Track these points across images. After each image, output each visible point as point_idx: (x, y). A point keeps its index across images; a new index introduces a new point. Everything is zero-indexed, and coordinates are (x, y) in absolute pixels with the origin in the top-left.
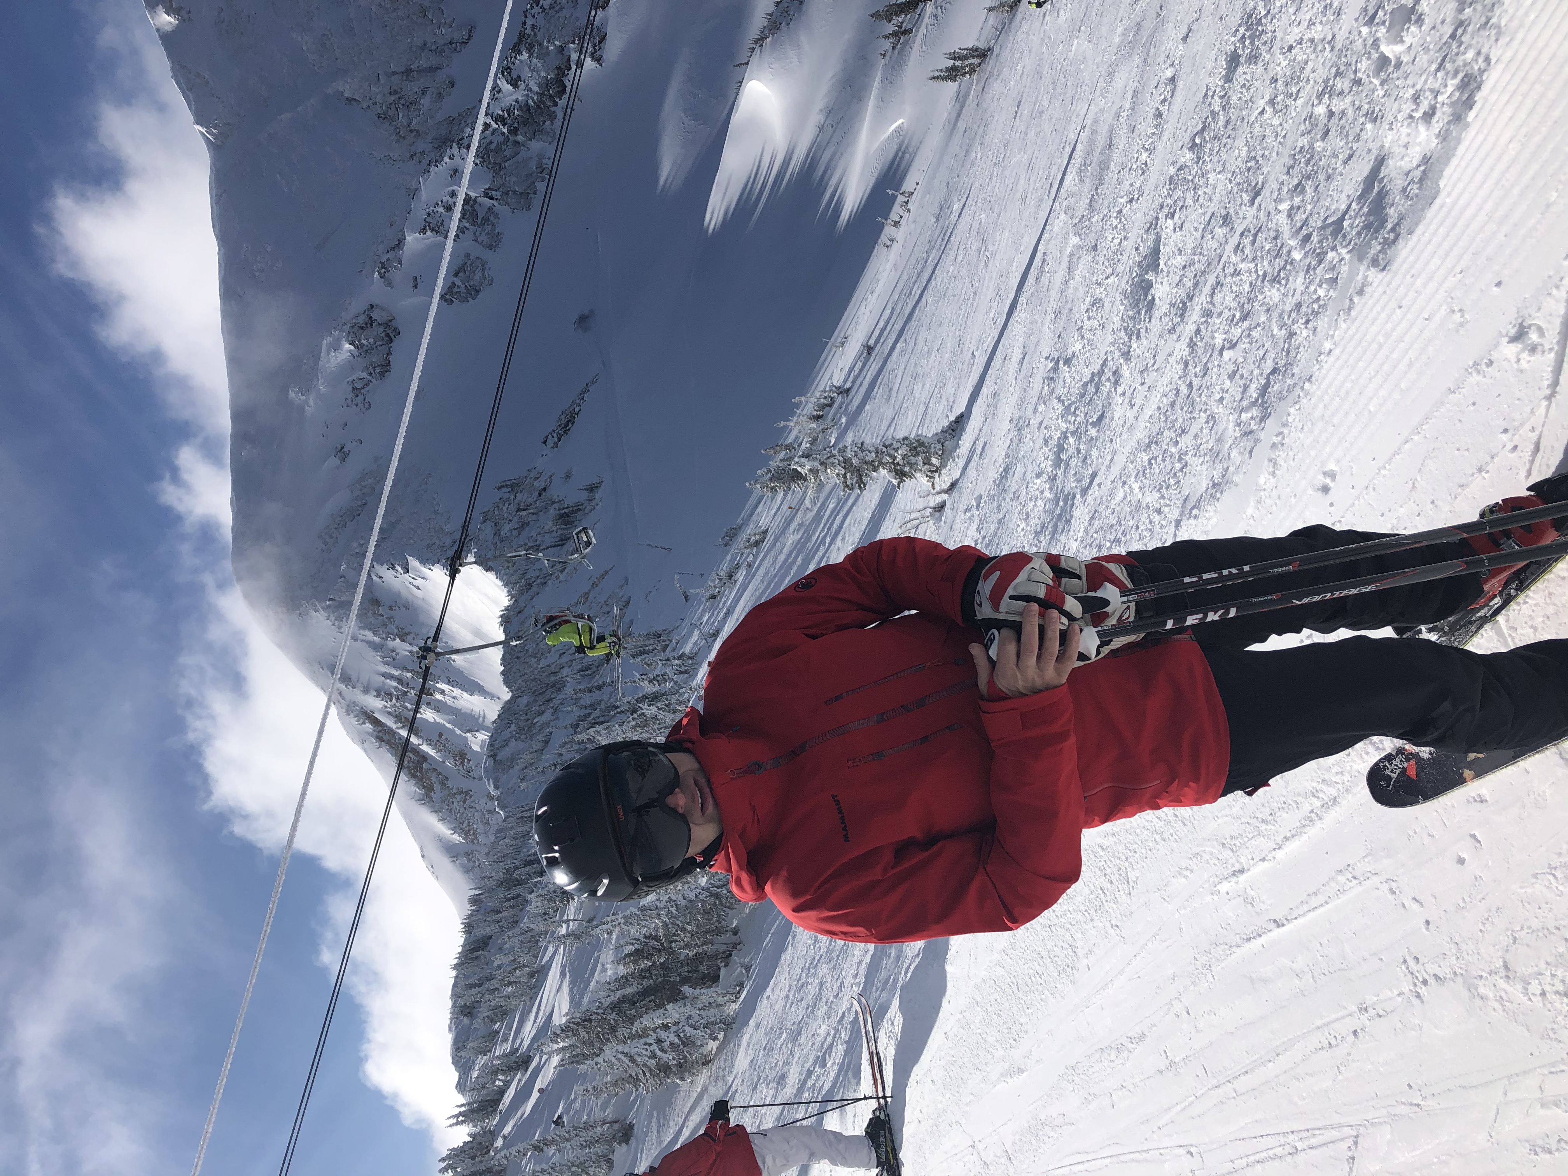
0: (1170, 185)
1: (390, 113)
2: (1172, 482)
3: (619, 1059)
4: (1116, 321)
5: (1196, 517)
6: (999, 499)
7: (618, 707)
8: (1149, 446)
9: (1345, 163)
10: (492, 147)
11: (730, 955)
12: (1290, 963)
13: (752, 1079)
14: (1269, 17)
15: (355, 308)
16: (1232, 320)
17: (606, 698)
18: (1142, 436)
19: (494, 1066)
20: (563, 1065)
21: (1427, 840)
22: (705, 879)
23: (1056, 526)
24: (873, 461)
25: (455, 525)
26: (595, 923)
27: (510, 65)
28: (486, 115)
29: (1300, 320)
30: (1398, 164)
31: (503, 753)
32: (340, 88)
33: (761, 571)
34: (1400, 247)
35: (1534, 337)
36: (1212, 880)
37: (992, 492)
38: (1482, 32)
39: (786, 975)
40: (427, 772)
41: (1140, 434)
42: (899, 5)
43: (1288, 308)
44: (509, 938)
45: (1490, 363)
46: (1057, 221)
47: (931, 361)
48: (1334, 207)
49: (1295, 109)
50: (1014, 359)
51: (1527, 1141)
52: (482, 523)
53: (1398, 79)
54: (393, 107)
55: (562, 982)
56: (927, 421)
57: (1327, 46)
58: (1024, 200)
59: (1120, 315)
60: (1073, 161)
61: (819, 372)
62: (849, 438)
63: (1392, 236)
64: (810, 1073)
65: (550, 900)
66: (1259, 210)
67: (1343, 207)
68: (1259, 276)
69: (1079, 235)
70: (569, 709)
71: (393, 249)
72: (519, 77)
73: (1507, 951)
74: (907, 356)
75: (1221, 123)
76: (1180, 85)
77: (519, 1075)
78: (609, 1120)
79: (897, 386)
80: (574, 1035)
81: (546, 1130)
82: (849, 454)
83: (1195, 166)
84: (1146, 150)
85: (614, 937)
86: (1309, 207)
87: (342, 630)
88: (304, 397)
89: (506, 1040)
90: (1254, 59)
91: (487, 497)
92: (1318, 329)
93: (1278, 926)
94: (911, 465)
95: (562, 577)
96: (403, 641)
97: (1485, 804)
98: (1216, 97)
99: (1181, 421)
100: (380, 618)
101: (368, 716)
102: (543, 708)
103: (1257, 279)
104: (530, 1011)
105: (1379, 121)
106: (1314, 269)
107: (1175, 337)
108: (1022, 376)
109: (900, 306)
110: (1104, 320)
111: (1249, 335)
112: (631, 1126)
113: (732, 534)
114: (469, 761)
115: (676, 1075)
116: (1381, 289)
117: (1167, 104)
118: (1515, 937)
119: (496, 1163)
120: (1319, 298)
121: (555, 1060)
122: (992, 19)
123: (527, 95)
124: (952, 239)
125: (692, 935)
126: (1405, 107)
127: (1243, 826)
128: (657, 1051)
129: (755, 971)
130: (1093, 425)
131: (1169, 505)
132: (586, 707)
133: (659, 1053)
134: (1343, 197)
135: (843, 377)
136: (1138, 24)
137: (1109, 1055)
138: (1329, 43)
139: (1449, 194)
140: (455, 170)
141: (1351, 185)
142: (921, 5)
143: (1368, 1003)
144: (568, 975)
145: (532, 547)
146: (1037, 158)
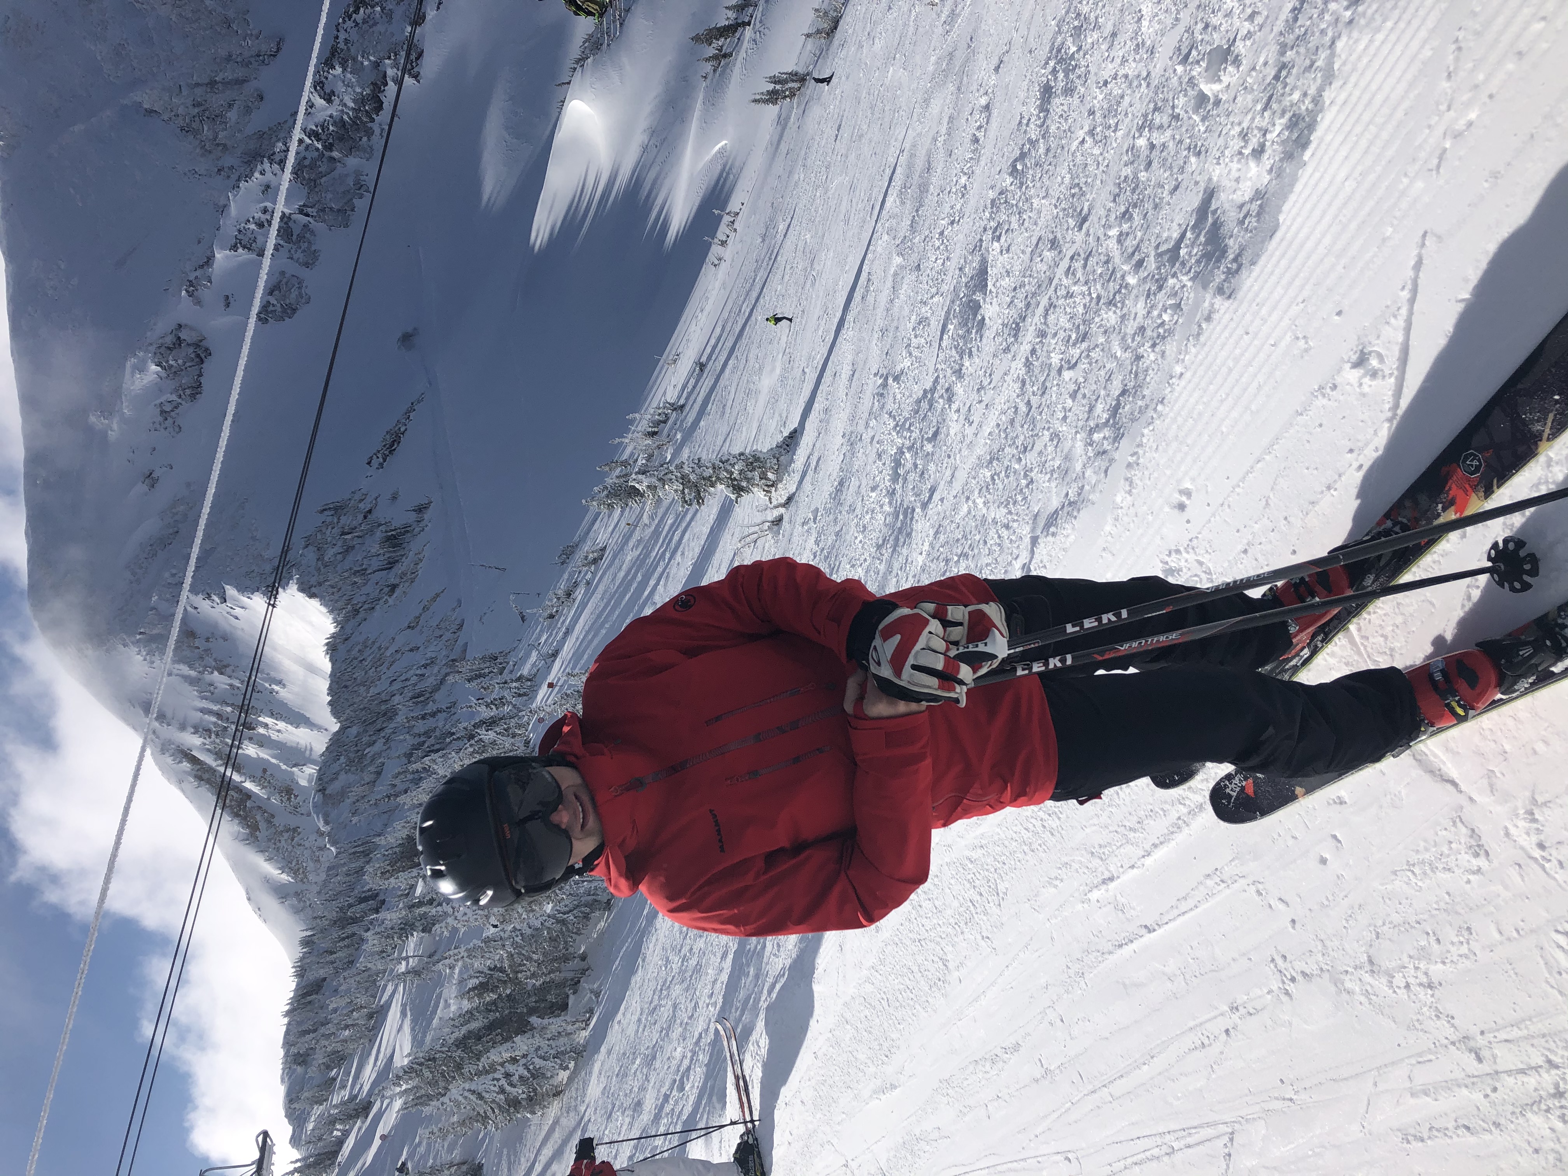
0: (991, 208)
1: (194, 125)
2: (1019, 498)
3: (466, 1098)
5: (1053, 534)
6: (835, 512)
7: (453, 734)
8: (991, 462)
9: (1172, 193)
10: (307, 162)
11: (579, 981)
12: (1162, 967)
13: (606, 1107)
14: (1081, 53)
15: (162, 327)
16: (1068, 341)
17: (440, 724)
18: (983, 453)
19: (330, 1115)
20: (406, 1108)
21: (1291, 842)
22: (550, 905)
23: (897, 539)
24: (710, 477)
25: (274, 551)
26: (435, 958)
27: (323, 79)
28: (301, 130)
29: (1146, 344)
30: (1230, 197)
31: (332, 787)
32: (139, 99)
33: (601, 588)
34: (1244, 276)
35: (1374, 362)
36: (1082, 888)
37: (828, 506)
38: (1307, 74)
39: (637, 998)
40: (251, 810)
41: (980, 450)
42: (718, 29)
43: (1129, 331)
44: (345, 979)
45: (1334, 387)
46: (880, 242)
47: (763, 378)
48: (1165, 235)
49: (1115, 140)
50: (843, 376)
51: (1399, 1130)
52: (303, 547)
53: (1220, 115)
54: (197, 119)
55: (403, 1021)
56: (762, 437)
57: (1142, 82)
58: (847, 222)
60: (893, 184)
61: (653, 387)
62: (685, 454)
63: (1235, 266)
64: (666, 1097)
65: (388, 937)
66: (1087, 235)
67: (1176, 235)
68: (1092, 298)
69: (902, 255)
70: (402, 737)
71: (201, 267)
72: (333, 93)
73: (1371, 946)
74: (739, 373)
75: (1042, 151)
76: (995, 112)
77: (359, 1122)
78: (456, 1162)
79: (730, 402)
80: (418, 1076)
82: (687, 470)
83: (1017, 190)
84: (965, 174)
85: (457, 971)
86: (1139, 234)
87: (155, 665)
88: (106, 422)
89: (344, 1087)
90: (1069, 91)
91: (308, 521)
92: (1167, 353)
93: (1150, 932)
94: (748, 480)
95: (391, 601)
96: (221, 673)
97: (1344, 806)
98: (1032, 126)
99: (1022, 438)
100: (197, 651)
101: (186, 755)
102: (374, 738)
103: (1091, 301)
104: (369, 1054)
105: (1203, 155)
106: (1155, 294)
107: (1010, 356)
108: (852, 391)
109: (730, 324)
110: (930, 337)
111: (1088, 356)
112: (480, 1166)
113: (568, 553)
114: (296, 796)
115: (526, 1109)
116: (1228, 316)
117: (983, 130)
118: (1378, 933)
120: (1163, 324)
121: (398, 1104)
122: (810, 45)
123: (342, 111)
124: (779, 258)
125: (539, 964)
126: (1231, 143)
127: (1112, 835)
128: (506, 1086)
129: (604, 996)
130: (929, 440)
132: (420, 735)
133: (508, 1088)
134: (1175, 225)
135: (676, 394)
136: (951, 54)
137: (984, 1066)
138: (1145, 79)
139: (1289, 228)
140: (268, 187)
141: (1182, 214)
142: (740, 30)
143: (1239, 1002)
144: (409, 1014)
145: (358, 571)
146: (858, 180)
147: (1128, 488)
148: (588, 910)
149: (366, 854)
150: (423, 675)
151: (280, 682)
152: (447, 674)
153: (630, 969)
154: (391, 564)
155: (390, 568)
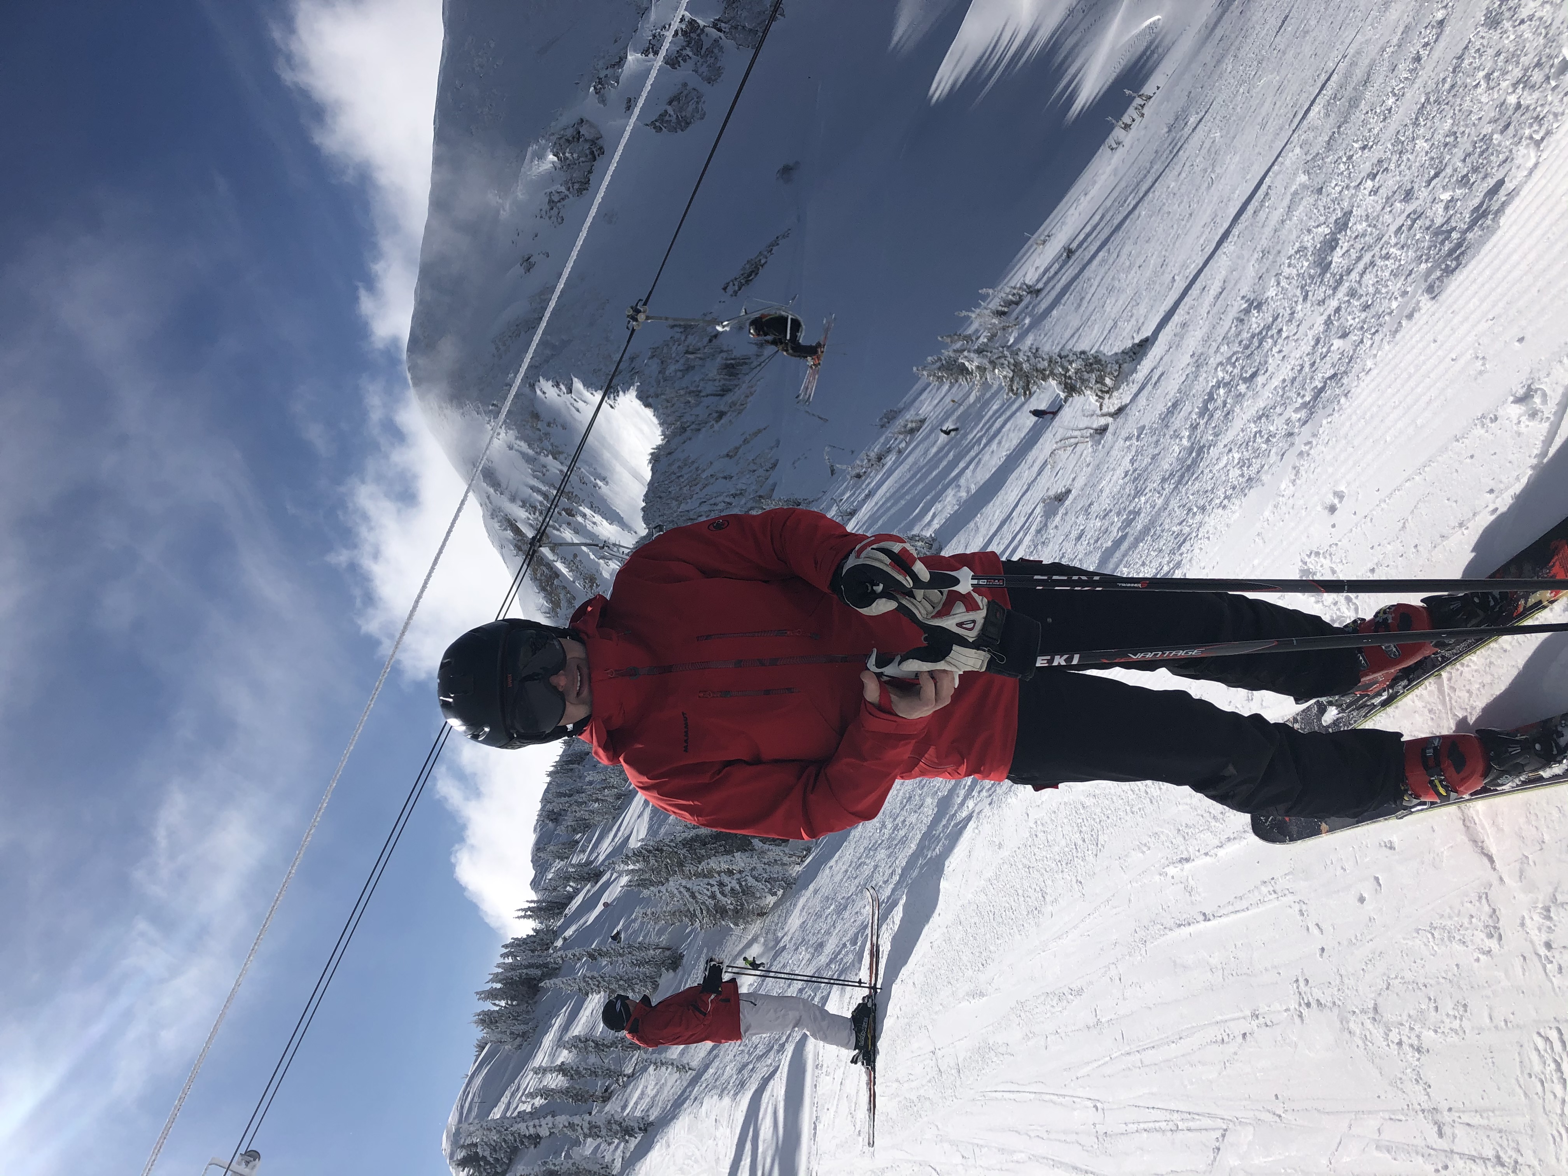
3: (680, 892)
6: (1159, 433)
12: (1208, 957)
13: (798, 939)
15: (566, 119)
19: (567, 872)
20: (630, 886)
21: (1339, 872)
23: (1182, 476)
24: (1044, 370)
33: (911, 460)
34: (1454, 279)
35: (1537, 400)
36: (1163, 861)
37: (1155, 426)
39: (851, 851)
40: (556, 588)
45: (1495, 419)
46: (1290, 154)
47: (1130, 277)
50: (1211, 292)
52: (649, 358)
55: (644, 809)
56: (1112, 338)
58: (1263, 126)
60: (1324, 92)
61: (1014, 267)
62: (1029, 340)
63: (1454, 265)
66: (1431, 193)
69: (1309, 173)
71: (613, 66)
73: (1380, 994)
74: (1107, 267)
76: (1448, 30)
77: (589, 886)
78: (662, 945)
79: (1089, 296)
80: (644, 860)
81: (603, 942)
82: (1021, 358)
84: (1395, 95)
87: (500, 437)
88: (500, 201)
89: (583, 851)
93: (1205, 920)
94: (1083, 381)
95: (717, 427)
96: (555, 458)
97: (1393, 851)
100: (538, 432)
101: (511, 524)
104: (611, 829)
108: (1215, 310)
109: (1110, 214)
112: (681, 956)
113: (891, 416)
115: (730, 918)
116: (1425, 318)
117: (1428, 48)
118: (1389, 984)
119: (552, 961)
121: (624, 880)
124: (1181, 153)
128: (718, 893)
133: (719, 896)
135: (1036, 277)
137: (1052, 1000)
143: (1260, 1011)
145: (693, 392)
146: (1289, 81)
147: (1293, 477)
150: (730, 504)
151: (603, 479)
154: (724, 391)
155: (723, 395)
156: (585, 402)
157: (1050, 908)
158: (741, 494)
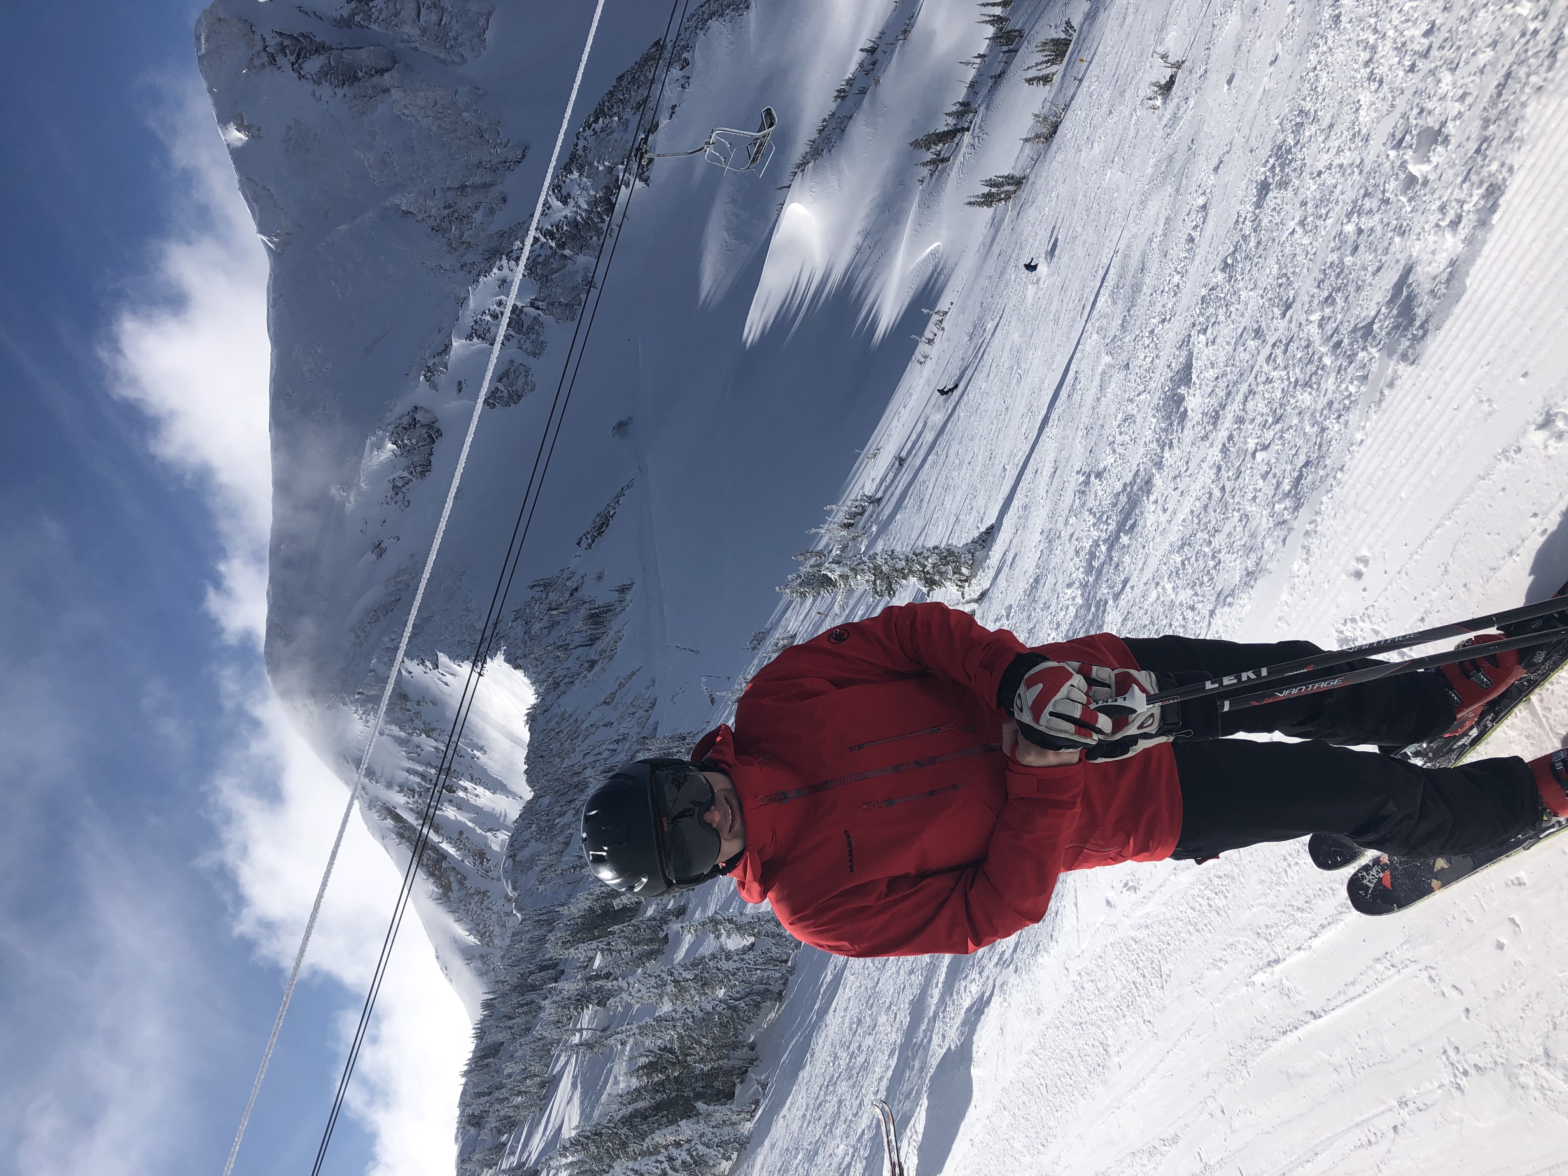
0: (1202, 304)
1: (444, 225)
2: (1206, 579)
4: (1149, 435)
5: (1230, 605)
6: (1029, 609)
8: (1182, 547)
9: (1374, 274)
10: (541, 260)
11: (747, 1071)
12: (1328, 1057)
14: (1299, 146)
15: (400, 408)
16: (1265, 425)
18: (1175, 539)
21: (1466, 925)
22: (723, 990)
24: (903, 569)
26: (609, 1032)
27: (561, 183)
28: (536, 229)
29: (1332, 416)
30: (1426, 270)
31: (523, 853)
32: (397, 202)
34: (1429, 342)
35: (1560, 424)
36: (1246, 971)
37: (1023, 602)
38: (1506, 146)
39: (803, 1093)
40: (445, 870)
41: (1174, 537)
42: (937, 135)
43: (1319, 407)
44: (521, 1045)
45: (1519, 450)
46: (1089, 341)
47: (962, 475)
48: (1364, 314)
49: (1325, 228)
50: (1045, 473)
52: (513, 621)
53: (1425, 195)
54: (446, 220)
55: (573, 1093)
56: (958, 532)
57: (1355, 169)
58: (1056, 321)
59: (1153, 428)
60: (1105, 284)
61: (851, 481)
62: (879, 547)
63: (1421, 332)
65: (564, 1007)
66: (1290, 322)
67: (1373, 313)
68: (1291, 382)
69: (1111, 354)
71: (439, 354)
72: (569, 195)
73: (1548, 1037)
74: (938, 468)
75: (1253, 244)
76: (1212, 212)
79: (928, 496)
80: (584, 1149)
82: (879, 561)
83: (1227, 284)
84: (1179, 273)
85: (628, 1048)
86: (1339, 316)
87: (369, 724)
88: (345, 494)
89: (513, 1153)
90: (1284, 184)
91: (519, 596)
92: (1350, 423)
93: (1315, 1018)
94: (941, 574)
95: (590, 676)
96: (428, 736)
97: (1523, 887)
98: (1247, 223)
99: (1214, 522)
100: (407, 713)
101: (390, 812)
102: (565, 809)
103: (1289, 386)
104: (539, 1123)
105: (1406, 234)
106: (1345, 369)
107: (1207, 444)
108: (1053, 488)
109: (932, 420)
110: (1136, 435)
111: (1281, 437)
113: (760, 638)
114: (488, 861)
116: (1410, 382)
117: (1199, 229)
118: (1555, 1023)
120: (1350, 395)
122: (1028, 149)
123: (576, 212)
124: (985, 356)
125: (708, 1049)
126: (1431, 218)
127: (1279, 915)
128: (668, 1169)
129: (771, 1089)
131: (1202, 601)
133: (670, 1172)
134: (1373, 305)
135: (874, 487)
136: (1171, 156)
137: (1141, 1158)
138: (1358, 167)
139: (1475, 291)
140: (504, 281)
141: (1380, 293)
142: (959, 135)
143: (1408, 1096)
144: (579, 1086)
145: (561, 646)
146: (1070, 281)
147: (1305, 556)
148: (759, 999)
149: (550, 923)
150: (615, 750)
151: (481, 749)
152: (638, 751)
153: (798, 1064)
154: (593, 640)
155: (592, 645)
156: (452, 675)
157: (1116, 1059)
158: (624, 738)
